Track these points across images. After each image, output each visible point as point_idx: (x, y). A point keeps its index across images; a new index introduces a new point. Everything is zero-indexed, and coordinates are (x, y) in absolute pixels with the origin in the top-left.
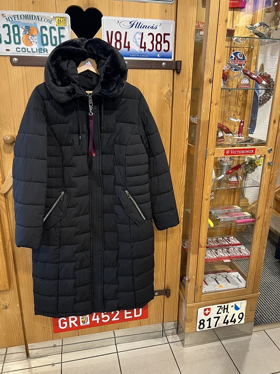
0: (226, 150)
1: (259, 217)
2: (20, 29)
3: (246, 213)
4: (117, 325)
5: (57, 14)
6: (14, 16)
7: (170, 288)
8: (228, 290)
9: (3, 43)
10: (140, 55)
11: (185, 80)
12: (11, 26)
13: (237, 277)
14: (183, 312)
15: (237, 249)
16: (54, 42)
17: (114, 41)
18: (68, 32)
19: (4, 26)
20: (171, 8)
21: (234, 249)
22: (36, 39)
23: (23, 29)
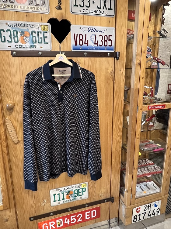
0: (149, 106)
1: (168, 147)
2: (18, 33)
3: (158, 144)
4: (80, 224)
5: (42, 23)
6: (14, 24)
7: (114, 196)
8: (150, 195)
9: (7, 42)
10: (94, 49)
11: (122, 64)
12: (12, 31)
13: (153, 185)
14: (123, 212)
15: (153, 167)
16: (40, 41)
17: (78, 40)
18: (49, 34)
19: (7, 31)
20: (113, 20)
21: (151, 167)
22: (28, 39)
23: (20, 32)
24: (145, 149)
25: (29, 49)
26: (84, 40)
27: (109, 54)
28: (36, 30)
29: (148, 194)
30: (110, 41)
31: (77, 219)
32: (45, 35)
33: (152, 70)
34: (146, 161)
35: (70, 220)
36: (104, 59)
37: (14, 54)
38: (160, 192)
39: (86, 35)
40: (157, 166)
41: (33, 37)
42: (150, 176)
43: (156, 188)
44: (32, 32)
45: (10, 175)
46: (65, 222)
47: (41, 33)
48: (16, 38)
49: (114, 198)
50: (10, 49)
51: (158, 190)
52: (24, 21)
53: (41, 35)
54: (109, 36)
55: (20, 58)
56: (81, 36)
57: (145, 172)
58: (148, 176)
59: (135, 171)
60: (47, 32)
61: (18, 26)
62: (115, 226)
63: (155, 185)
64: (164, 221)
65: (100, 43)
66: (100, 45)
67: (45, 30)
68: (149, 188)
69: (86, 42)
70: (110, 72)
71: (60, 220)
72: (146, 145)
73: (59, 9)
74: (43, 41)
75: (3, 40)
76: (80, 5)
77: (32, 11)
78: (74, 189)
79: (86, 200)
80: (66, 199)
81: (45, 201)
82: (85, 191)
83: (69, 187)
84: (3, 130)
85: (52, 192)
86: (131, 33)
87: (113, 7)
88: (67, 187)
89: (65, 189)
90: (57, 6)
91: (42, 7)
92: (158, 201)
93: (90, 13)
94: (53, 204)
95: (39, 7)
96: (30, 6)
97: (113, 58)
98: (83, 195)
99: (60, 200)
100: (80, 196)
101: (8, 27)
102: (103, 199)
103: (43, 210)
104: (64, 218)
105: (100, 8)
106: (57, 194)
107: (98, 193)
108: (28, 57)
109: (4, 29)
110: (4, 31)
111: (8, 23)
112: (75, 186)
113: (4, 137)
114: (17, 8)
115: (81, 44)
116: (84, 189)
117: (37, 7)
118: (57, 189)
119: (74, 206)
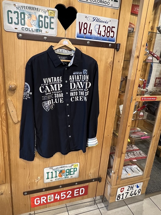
0: (142, 98)
1: (154, 136)
2: (26, 15)
3: (145, 133)
4: (69, 200)
5: (50, 8)
6: (22, 6)
7: (101, 177)
8: (134, 177)
9: (13, 23)
10: (97, 38)
11: (121, 55)
12: (19, 13)
13: (137, 168)
14: (108, 191)
15: (139, 153)
16: (46, 26)
17: (83, 28)
18: (56, 20)
19: (15, 12)
20: (117, 12)
21: (137, 153)
22: (35, 23)
23: (27, 15)
24: (133, 136)
25: (35, 33)
26: (88, 29)
27: (110, 45)
28: (44, 15)
29: (132, 176)
30: (113, 33)
31: (67, 195)
32: (52, 21)
33: (146, 64)
34: (132, 147)
35: (60, 196)
36: (105, 49)
37: (20, 36)
38: (143, 175)
39: (90, 24)
40: (142, 152)
41: (39, 21)
42: (136, 160)
43: (139, 171)
44: (39, 16)
45: (7, 153)
46: (56, 198)
47: (48, 18)
48: (23, 21)
49: (101, 178)
50: (16, 31)
51: (141, 173)
52: (32, 4)
53: (47, 20)
54: (112, 27)
55: (25, 41)
56: (86, 25)
57: (131, 156)
58: (134, 161)
59: (123, 155)
60: (53, 18)
61: (25, 8)
62: (100, 203)
63: (138, 168)
64: (143, 200)
65: (103, 33)
66: (102, 35)
67: (52, 15)
68: (133, 171)
69: (90, 31)
70: (109, 62)
71: (51, 196)
72: (134, 133)
74: (49, 26)
75: (10, 21)
78: (66, 169)
79: (77, 179)
80: (58, 177)
81: (39, 178)
82: (76, 171)
83: (62, 166)
84: (3, 110)
85: (46, 170)
86: (131, 26)
88: (60, 166)
89: (58, 168)
92: (140, 183)
93: (96, 3)
94: (46, 181)
97: (114, 49)
98: (74, 174)
99: (53, 178)
100: (72, 175)
101: (16, 9)
102: (91, 179)
103: (36, 186)
104: (54, 194)
106: (50, 172)
107: (87, 173)
108: (33, 41)
109: (12, 10)
110: (11, 12)
111: (16, 5)
112: (67, 165)
113: (5, 117)
115: (85, 32)
116: (75, 169)
118: (51, 167)
119: (65, 184)
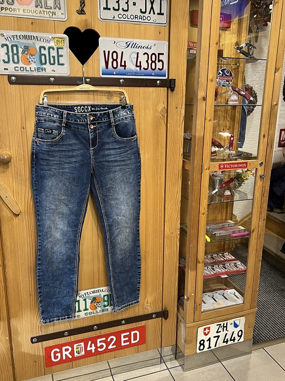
0: (220, 165)
1: (254, 230)
2: (19, 48)
4: (113, 353)
5: (56, 34)
6: (13, 36)
7: (168, 309)
8: (226, 307)
9: (2, 62)
10: (136, 74)
11: (179, 97)
12: (10, 46)
13: (234, 294)
14: (182, 334)
15: (233, 264)
16: (52, 62)
17: (111, 60)
18: (66, 52)
19: (3, 45)
20: (165, 30)
21: (230, 264)
22: (34, 59)
23: (22, 48)
24: (218, 233)
25: (36, 74)
26: (119, 60)
27: (158, 82)
28: (47, 45)
29: (224, 306)
30: (161, 62)
31: (108, 344)
32: (60, 53)
35: (96, 345)
36: (151, 89)
37: (13, 80)
38: (243, 303)
39: (122, 52)
40: (239, 263)
41: (41, 55)
42: (226, 276)
44: (40, 47)
45: (1, 268)
46: (89, 349)
47: (53, 49)
48: (15, 57)
49: (168, 311)
50: (7, 72)
51: (240, 301)
52: (27, 30)
53: (54, 53)
54: (159, 54)
55: (21, 86)
56: (115, 54)
57: (218, 269)
58: (222, 277)
59: (200, 266)
60: (62, 48)
61: (18, 38)
62: (171, 360)
63: (237, 294)
65: (144, 65)
66: (144, 68)
67: (60, 45)
69: (123, 64)
70: (160, 110)
71: (79, 345)
72: (221, 228)
73: (82, 14)
74: (56, 61)
76: (114, 8)
77: (41, 17)
78: (103, 294)
79: (123, 313)
80: (90, 311)
83: (96, 289)
87: (164, 10)
88: (92, 290)
89: (89, 293)
90: (78, 9)
91: (55, 10)
92: (239, 318)
93: (128, 20)
95: (51, 11)
96: (37, 9)
99: (81, 311)
101: (5, 40)
104: (86, 341)
105: (145, 12)
107: (141, 302)
108: (33, 85)
112: (104, 288)
114: (18, 13)
115: (115, 66)
117: (48, 10)
119: (102, 322)
